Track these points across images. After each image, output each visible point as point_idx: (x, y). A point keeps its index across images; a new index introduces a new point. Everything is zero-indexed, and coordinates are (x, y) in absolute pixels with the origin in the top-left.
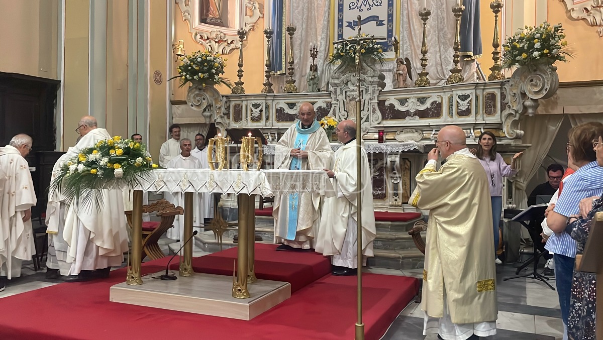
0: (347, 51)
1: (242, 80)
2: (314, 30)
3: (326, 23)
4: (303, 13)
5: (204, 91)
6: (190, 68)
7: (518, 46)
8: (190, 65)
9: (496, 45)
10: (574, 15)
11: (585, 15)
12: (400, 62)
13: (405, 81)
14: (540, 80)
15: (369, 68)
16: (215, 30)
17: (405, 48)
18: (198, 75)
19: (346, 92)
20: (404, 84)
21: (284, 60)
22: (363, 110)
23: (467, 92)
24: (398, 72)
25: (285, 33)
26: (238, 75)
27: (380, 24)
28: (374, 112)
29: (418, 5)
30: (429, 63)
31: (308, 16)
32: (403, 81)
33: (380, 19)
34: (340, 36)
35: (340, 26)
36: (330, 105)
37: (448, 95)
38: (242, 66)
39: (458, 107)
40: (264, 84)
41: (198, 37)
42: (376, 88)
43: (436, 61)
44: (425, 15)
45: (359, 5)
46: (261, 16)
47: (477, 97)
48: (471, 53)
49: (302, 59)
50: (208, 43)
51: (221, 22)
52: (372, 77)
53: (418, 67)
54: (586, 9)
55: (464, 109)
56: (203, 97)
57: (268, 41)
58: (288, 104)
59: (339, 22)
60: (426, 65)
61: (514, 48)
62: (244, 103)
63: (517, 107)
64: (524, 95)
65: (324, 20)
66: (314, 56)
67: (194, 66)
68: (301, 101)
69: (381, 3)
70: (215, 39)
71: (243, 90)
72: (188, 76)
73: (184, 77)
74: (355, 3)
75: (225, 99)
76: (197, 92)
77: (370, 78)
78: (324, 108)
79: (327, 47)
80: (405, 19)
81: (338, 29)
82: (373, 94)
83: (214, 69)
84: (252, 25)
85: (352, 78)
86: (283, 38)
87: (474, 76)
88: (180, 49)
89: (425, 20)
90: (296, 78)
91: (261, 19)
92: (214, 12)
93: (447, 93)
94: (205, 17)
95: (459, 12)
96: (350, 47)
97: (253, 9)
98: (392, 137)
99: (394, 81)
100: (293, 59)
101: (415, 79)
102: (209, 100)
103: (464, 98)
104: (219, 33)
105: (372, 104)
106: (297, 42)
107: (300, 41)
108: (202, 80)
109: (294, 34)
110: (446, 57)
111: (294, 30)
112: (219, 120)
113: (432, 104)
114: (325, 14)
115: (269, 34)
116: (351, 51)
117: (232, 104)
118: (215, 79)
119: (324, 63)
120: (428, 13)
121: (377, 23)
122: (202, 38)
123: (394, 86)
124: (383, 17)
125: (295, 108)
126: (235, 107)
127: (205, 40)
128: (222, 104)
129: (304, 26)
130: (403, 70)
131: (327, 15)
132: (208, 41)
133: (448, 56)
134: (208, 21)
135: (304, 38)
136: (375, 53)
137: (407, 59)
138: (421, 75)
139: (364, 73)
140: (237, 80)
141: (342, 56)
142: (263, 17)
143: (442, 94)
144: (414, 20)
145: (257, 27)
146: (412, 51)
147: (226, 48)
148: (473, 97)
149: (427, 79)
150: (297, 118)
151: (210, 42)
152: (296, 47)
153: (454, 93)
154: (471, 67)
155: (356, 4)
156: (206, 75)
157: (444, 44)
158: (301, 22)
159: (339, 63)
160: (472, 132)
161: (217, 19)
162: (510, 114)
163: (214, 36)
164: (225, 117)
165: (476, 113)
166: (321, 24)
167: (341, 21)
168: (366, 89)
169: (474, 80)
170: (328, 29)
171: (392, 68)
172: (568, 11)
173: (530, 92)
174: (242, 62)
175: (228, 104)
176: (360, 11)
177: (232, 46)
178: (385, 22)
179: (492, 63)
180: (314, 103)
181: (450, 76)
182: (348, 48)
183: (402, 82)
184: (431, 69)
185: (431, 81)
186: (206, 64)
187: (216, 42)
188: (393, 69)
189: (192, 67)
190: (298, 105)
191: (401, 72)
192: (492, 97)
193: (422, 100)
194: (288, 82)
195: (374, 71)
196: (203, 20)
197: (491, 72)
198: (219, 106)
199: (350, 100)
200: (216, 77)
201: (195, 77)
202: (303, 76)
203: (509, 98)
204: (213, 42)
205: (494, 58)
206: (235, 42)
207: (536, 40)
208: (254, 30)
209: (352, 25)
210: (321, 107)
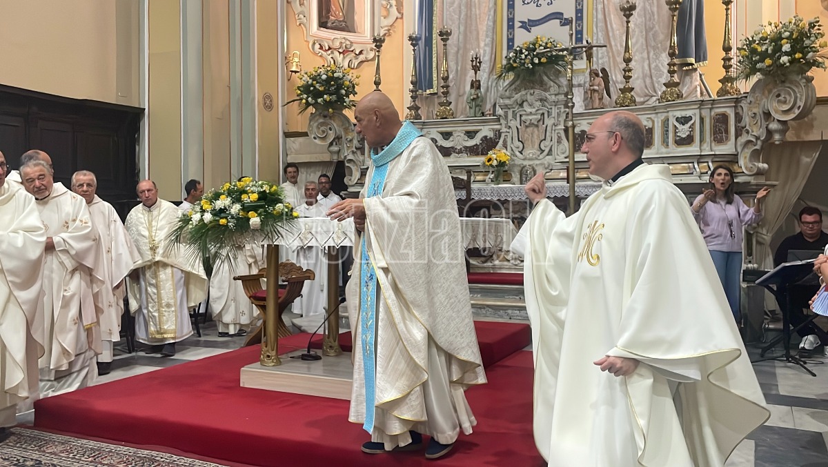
0: (523, 61)
2: (475, 33)
3: (491, 24)
4: (460, 12)
5: (330, 118)
6: (312, 88)
7: (759, 50)
8: (312, 85)
9: (727, 49)
12: (594, 74)
13: (601, 99)
14: (790, 95)
15: (552, 84)
16: (338, 36)
17: (600, 55)
18: (322, 97)
19: (521, 116)
20: (599, 104)
21: (435, 75)
22: (545, 140)
23: (688, 113)
24: (592, 88)
25: (436, 38)
27: (565, 23)
28: (559, 142)
30: (634, 74)
31: (466, 15)
32: (599, 99)
33: (565, 16)
34: (511, 41)
35: (511, 27)
36: (498, 134)
37: (662, 117)
38: (379, 84)
39: (676, 133)
40: (408, 108)
41: (317, 46)
42: (562, 110)
43: (643, 72)
44: (628, 11)
46: (399, 16)
47: (702, 120)
48: (692, 60)
49: (459, 73)
50: (329, 55)
51: (347, 25)
52: (556, 95)
53: (619, 80)
55: (684, 136)
56: (329, 126)
57: (414, 50)
58: (442, 133)
59: (508, 23)
60: (631, 77)
61: (753, 51)
63: (758, 131)
64: (767, 115)
65: (488, 19)
66: (476, 69)
67: (317, 86)
68: (460, 129)
70: (339, 49)
72: (310, 99)
73: (304, 101)
76: (321, 120)
77: (553, 97)
78: (491, 138)
79: (493, 56)
80: (600, 16)
81: (508, 31)
82: (558, 118)
83: (344, 89)
84: (386, 28)
85: (529, 97)
86: (434, 46)
87: (696, 91)
88: (294, 64)
89: (628, 16)
90: (452, 98)
91: (399, 20)
92: (337, 13)
93: (659, 115)
94: (324, 20)
95: (676, 5)
96: (526, 56)
97: (388, 7)
98: (585, 176)
99: (585, 99)
100: (448, 74)
101: (614, 97)
102: (337, 131)
103: (684, 120)
104: (343, 41)
105: (556, 131)
106: (452, 50)
107: (456, 49)
108: (328, 104)
109: (448, 39)
110: (657, 66)
111: (448, 34)
112: (350, 157)
114: (490, 11)
115: (414, 40)
116: (527, 61)
118: (345, 102)
119: (489, 78)
120: (633, 8)
121: (561, 22)
122: (321, 48)
123: (585, 106)
124: (570, 13)
125: (451, 139)
127: (326, 51)
129: (462, 29)
130: (599, 85)
131: (492, 13)
132: (329, 52)
133: (660, 65)
134: (329, 24)
135: (461, 45)
136: (560, 63)
137: (603, 70)
138: (623, 91)
139: (545, 90)
141: (515, 67)
142: (402, 18)
143: (652, 116)
144: (612, 16)
145: (394, 32)
146: (609, 58)
147: (354, 61)
148: (696, 119)
149: (632, 96)
150: (454, 152)
151: (332, 53)
152: (450, 57)
153: (670, 114)
154: (692, 78)
156: (334, 97)
157: (655, 48)
158: (457, 23)
159: (511, 76)
160: (696, 166)
161: (340, 21)
162: (749, 142)
163: (337, 44)
164: (359, 152)
165: (701, 141)
166: (484, 26)
167: (511, 21)
168: (548, 112)
169: (696, 96)
170: (493, 32)
171: (582, 82)
173: (776, 112)
174: (380, 79)
176: (537, 6)
177: (362, 57)
178: (573, 20)
179: (723, 73)
180: (477, 132)
181: (664, 92)
182: (523, 56)
183: (597, 101)
184: (636, 82)
185: (638, 99)
186: (333, 83)
187: (340, 53)
188: (585, 83)
189: (315, 87)
190: (455, 135)
191: (596, 88)
192: (723, 118)
194: (441, 104)
195: (559, 86)
196: (323, 24)
197: (721, 85)
198: (350, 137)
199: (527, 127)
200: (347, 100)
201: (319, 100)
202: (460, 96)
203: (747, 120)
204: (336, 54)
205: (724, 67)
206: (364, 52)
207: (785, 41)
208: (390, 35)
209: (528, 25)
210: (486, 137)
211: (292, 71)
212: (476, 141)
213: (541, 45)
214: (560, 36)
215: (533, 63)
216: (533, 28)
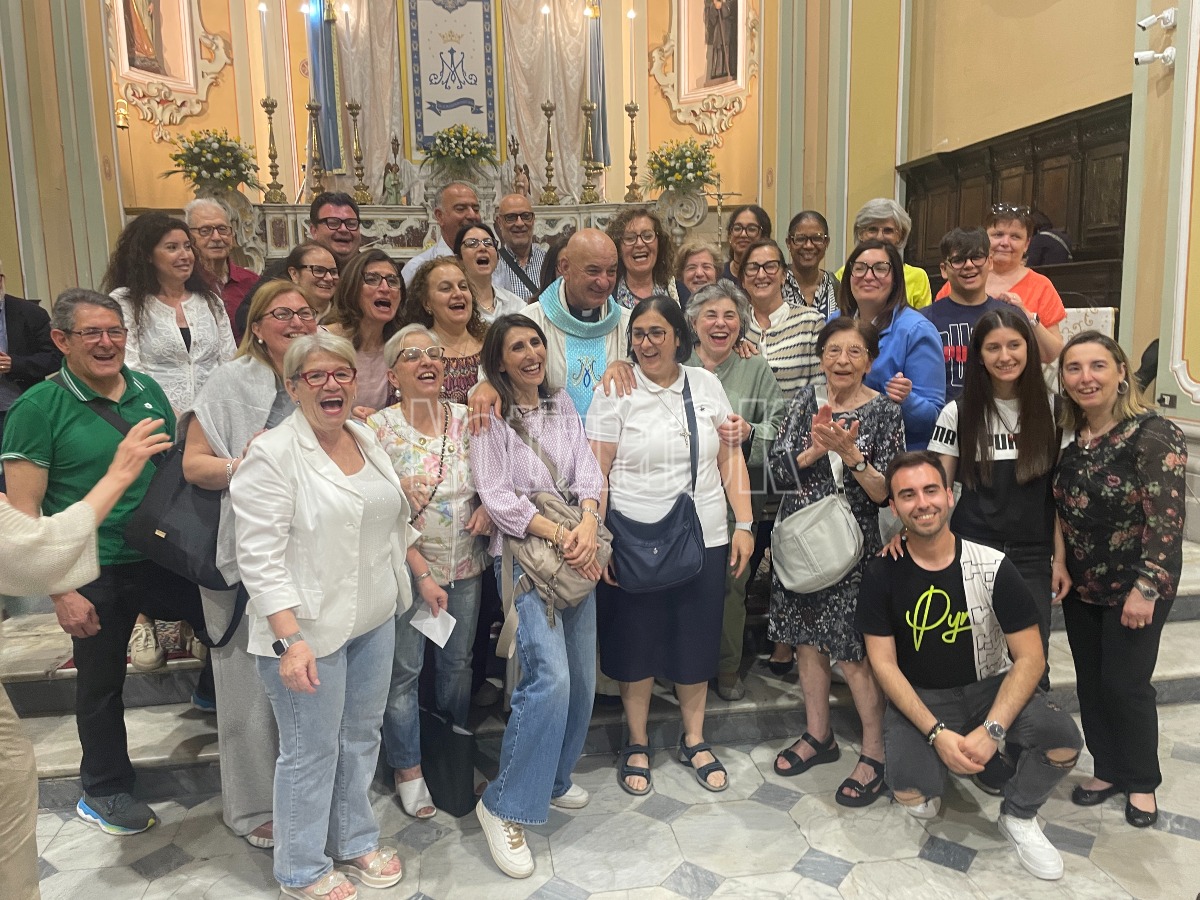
1: (279, 180)
3: (398, 100)
6: (202, 159)
7: (668, 164)
8: (201, 154)
9: (633, 158)
10: (681, 118)
11: (692, 119)
12: (518, 169)
14: (691, 206)
15: (480, 176)
16: (155, 81)
18: (220, 171)
21: (343, 155)
25: (341, 111)
26: (271, 173)
27: (477, 110)
29: (527, 90)
33: (476, 104)
34: (419, 122)
35: (418, 106)
37: (585, 217)
38: (276, 157)
40: (311, 189)
41: (130, 92)
44: (549, 111)
45: (444, 80)
46: (229, 61)
48: (602, 164)
50: (144, 104)
51: (159, 66)
52: (484, 188)
54: (693, 111)
59: (415, 101)
60: (553, 176)
61: (662, 165)
62: (291, 218)
64: (672, 221)
67: (209, 156)
68: (381, 217)
69: (476, 81)
70: (156, 97)
71: (283, 198)
72: (203, 172)
73: (195, 174)
74: (439, 74)
75: (257, 210)
81: (415, 111)
83: (242, 162)
84: (213, 76)
87: (602, 193)
88: (121, 116)
89: (549, 116)
91: (228, 66)
92: (146, 49)
93: (582, 215)
96: (455, 145)
97: (214, 48)
104: (161, 87)
108: (227, 180)
109: (357, 114)
110: (570, 167)
112: (251, 244)
113: (565, 228)
115: (313, 110)
116: (458, 150)
117: (269, 219)
120: (553, 108)
121: (472, 109)
122: (134, 95)
124: (481, 101)
125: (373, 227)
126: (274, 223)
127: (141, 98)
128: (254, 219)
130: (523, 181)
132: (146, 100)
133: (573, 166)
134: (138, 62)
138: (546, 189)
140: (270, 180)
142: (232, 64)
143: (575, 216)
145: (223, 81)
147: (175, 114)
149: (556, 195)
151: (148, 102)
153: (591, 214)
154: (598, 181)
155: (440, 77)
157: (567, 148)
161: (152, 60)
163: (153, 91)
164: (261, 239)
167: (418, 100)
170: (400, 110)
172: (673, 112)
173: (680, 219)
174: (275, 152)
175: (261, 219)
176: (446, 88)
178: (484, 109)
179: (629, 180)
180: (401, 221)
181: (583, 194)
184: (557, 181)
186: (228, 154)
187: (158, 103)
189: (205, 157)
190: (376, 224)
191: (522, 184)
193: (552, 223)
194: (356, 188)
195: (487, 179)
196: (132, 63)
197: (628, 191)
198: (248, 221)
200: (249, 176)
201: (216, 175)
204: (154, 104)
205: (631, 174)
206: (188, 104)
207: (688, 159)
208: (217, 85)
209: (438, 107)
210: (411, 227)
211: (119, 127)
212: (401, 231)
213: (468, 135)
214: (477, 125)
215: (464, 154)
216: (443, 112)
